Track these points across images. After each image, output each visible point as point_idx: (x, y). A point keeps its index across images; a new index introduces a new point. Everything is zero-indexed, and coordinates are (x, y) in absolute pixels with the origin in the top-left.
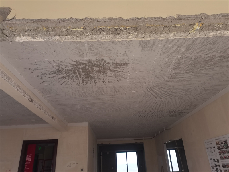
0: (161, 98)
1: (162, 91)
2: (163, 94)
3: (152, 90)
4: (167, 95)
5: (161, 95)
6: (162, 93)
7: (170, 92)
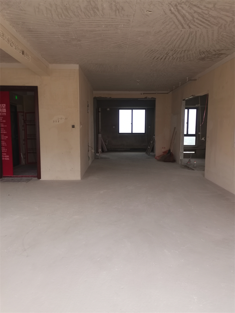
0: (190, 27)
1: (195, 12)
2: (195, 19)
3: (178, 11)
4: (201, 21)
5: (192, 21)
6: (193, 17)
7: (207, 16)
